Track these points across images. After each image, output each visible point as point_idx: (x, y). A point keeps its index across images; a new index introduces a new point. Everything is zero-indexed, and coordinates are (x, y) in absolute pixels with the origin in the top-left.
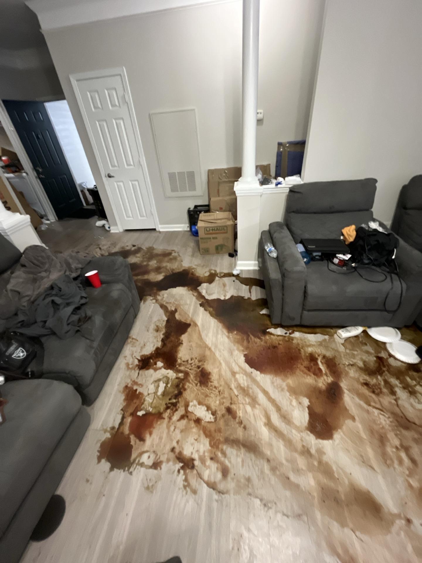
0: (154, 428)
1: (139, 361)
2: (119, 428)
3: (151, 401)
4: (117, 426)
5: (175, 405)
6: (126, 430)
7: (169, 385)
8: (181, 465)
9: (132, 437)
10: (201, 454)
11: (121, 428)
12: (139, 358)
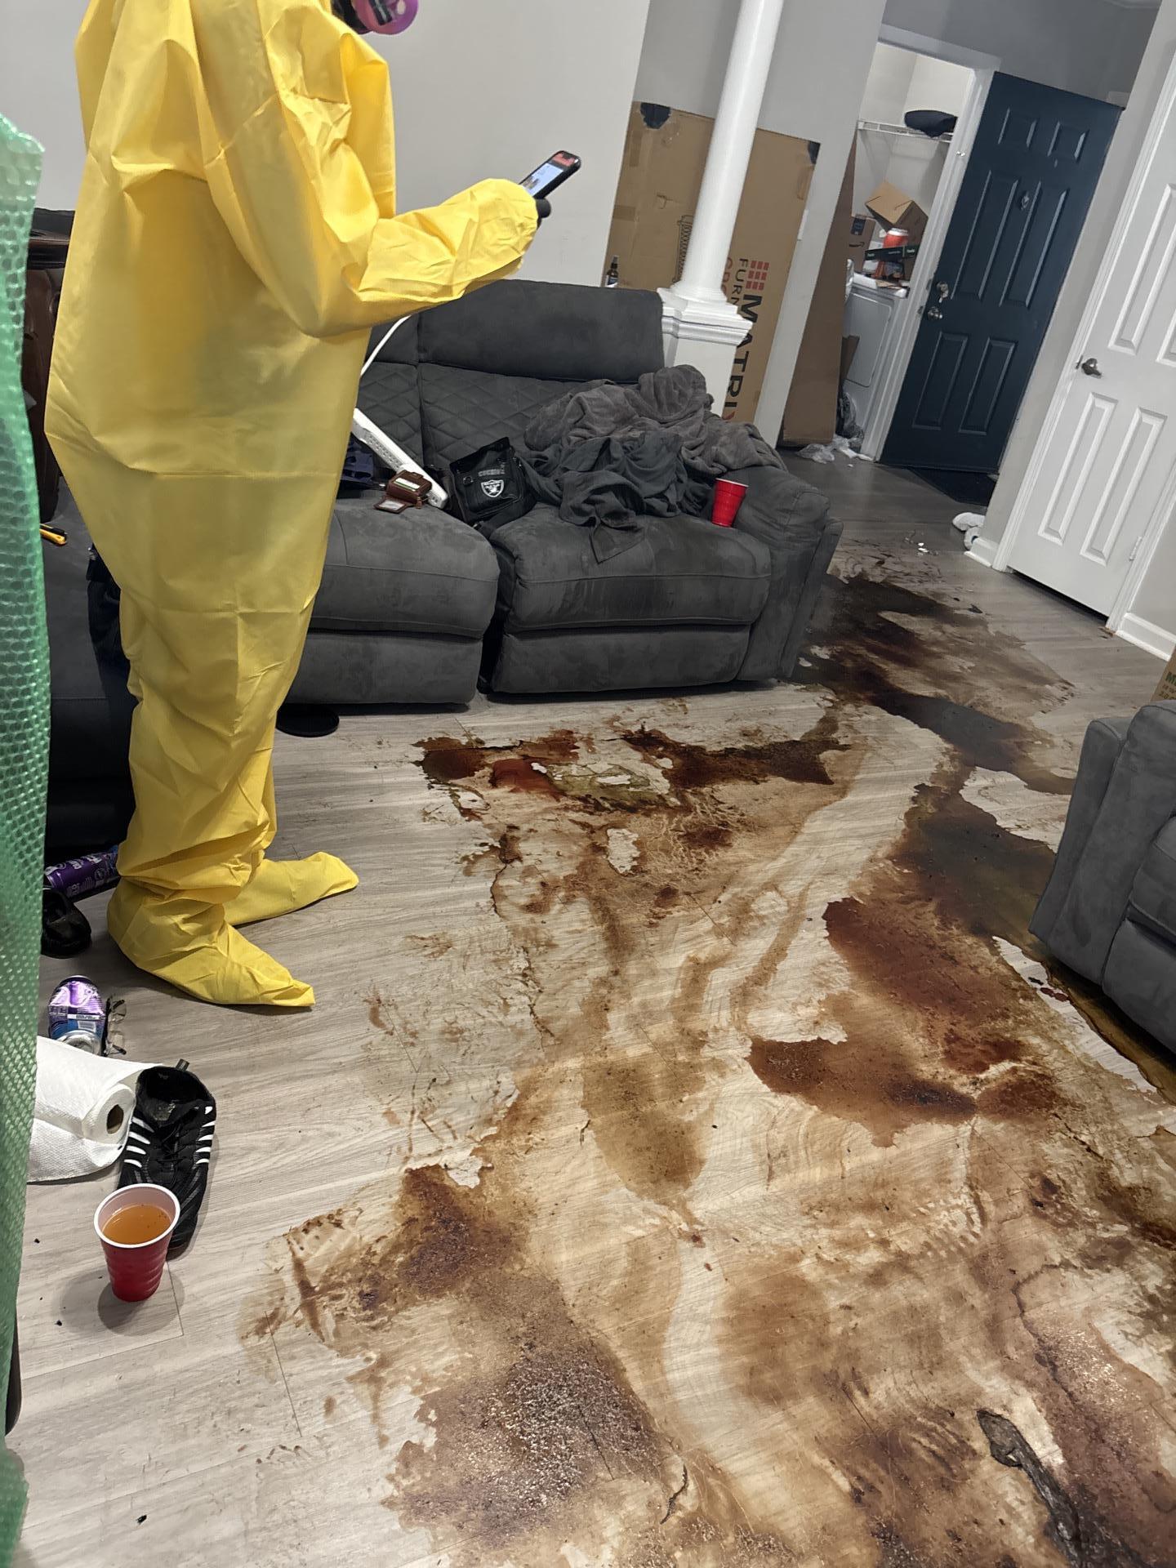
0: (528, 792)
1: (642, 730)
2: (486, 749)
3: (574, 773)
4: (488, 745)
5: (598, 808)
6: (493, 759)
7: (631, 789)
8: (497, 845)
9: (487, 770)
10: (540, 868)
11: (489, 752)
12: (647, 730)
